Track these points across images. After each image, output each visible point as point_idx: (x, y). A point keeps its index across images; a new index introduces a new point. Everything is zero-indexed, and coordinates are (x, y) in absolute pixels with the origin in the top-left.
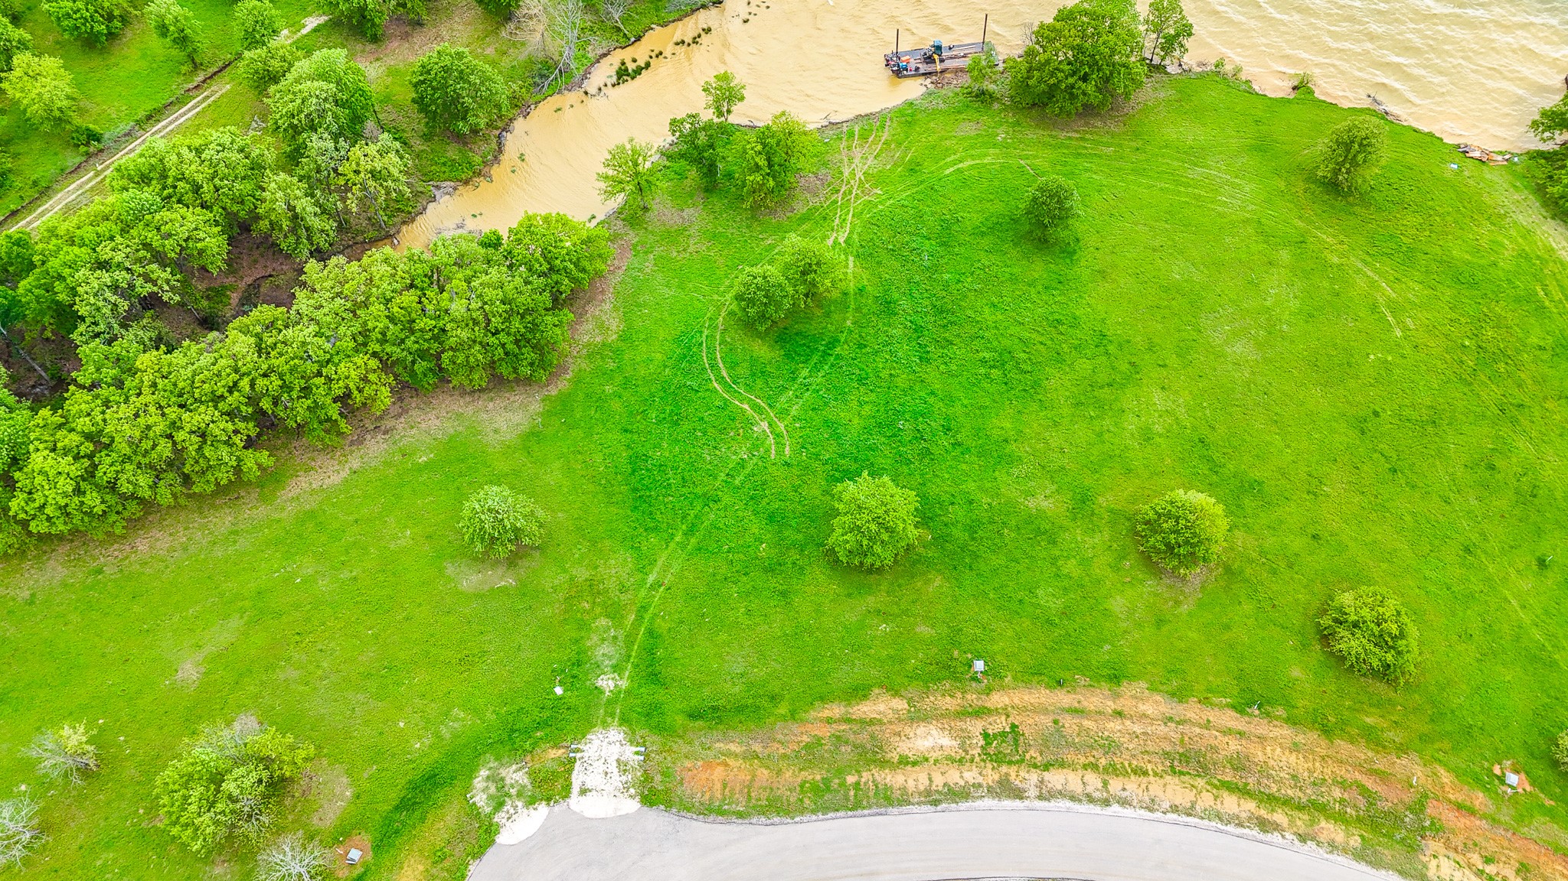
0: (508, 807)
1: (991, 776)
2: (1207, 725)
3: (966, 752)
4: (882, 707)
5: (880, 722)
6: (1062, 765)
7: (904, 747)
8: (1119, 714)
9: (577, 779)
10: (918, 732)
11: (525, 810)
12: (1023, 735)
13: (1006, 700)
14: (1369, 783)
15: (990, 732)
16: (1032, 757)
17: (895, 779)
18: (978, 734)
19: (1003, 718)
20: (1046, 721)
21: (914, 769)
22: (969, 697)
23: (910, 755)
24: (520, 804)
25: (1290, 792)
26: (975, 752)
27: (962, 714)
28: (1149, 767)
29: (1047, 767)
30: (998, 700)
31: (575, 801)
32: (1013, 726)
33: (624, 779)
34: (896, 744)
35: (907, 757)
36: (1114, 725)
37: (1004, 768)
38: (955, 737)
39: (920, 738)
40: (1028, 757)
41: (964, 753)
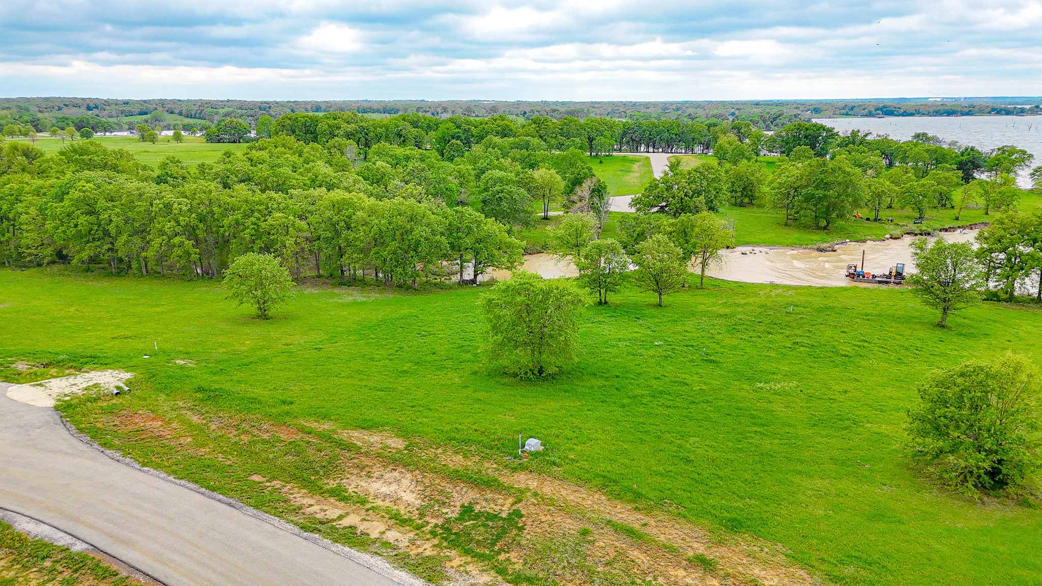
1: (427, 549)
3: (422, 515)
4: (374, 440)
5: (356, 450)
7: (354, 484)
8: (704, 564)
10: (387, 476)
12: (521, 529)
13: (533, 484)
15: (477, 508)
16: (508, 559)
17: (300, 497)
18: (458, 504)
19: (511, 500)
20: (571, 526)
21: (337, 503)
22: (487, 465)
23: (350, 491)
26: (434, 521)
27: (456, 477)
30: (522, 480)
32: (516, 514)
34: (349, 476)
35: (345, 491)
37: (453, 552)
38: (426, 497)
39: (383, 481)
40: (502, 557)
41: (417, 516)
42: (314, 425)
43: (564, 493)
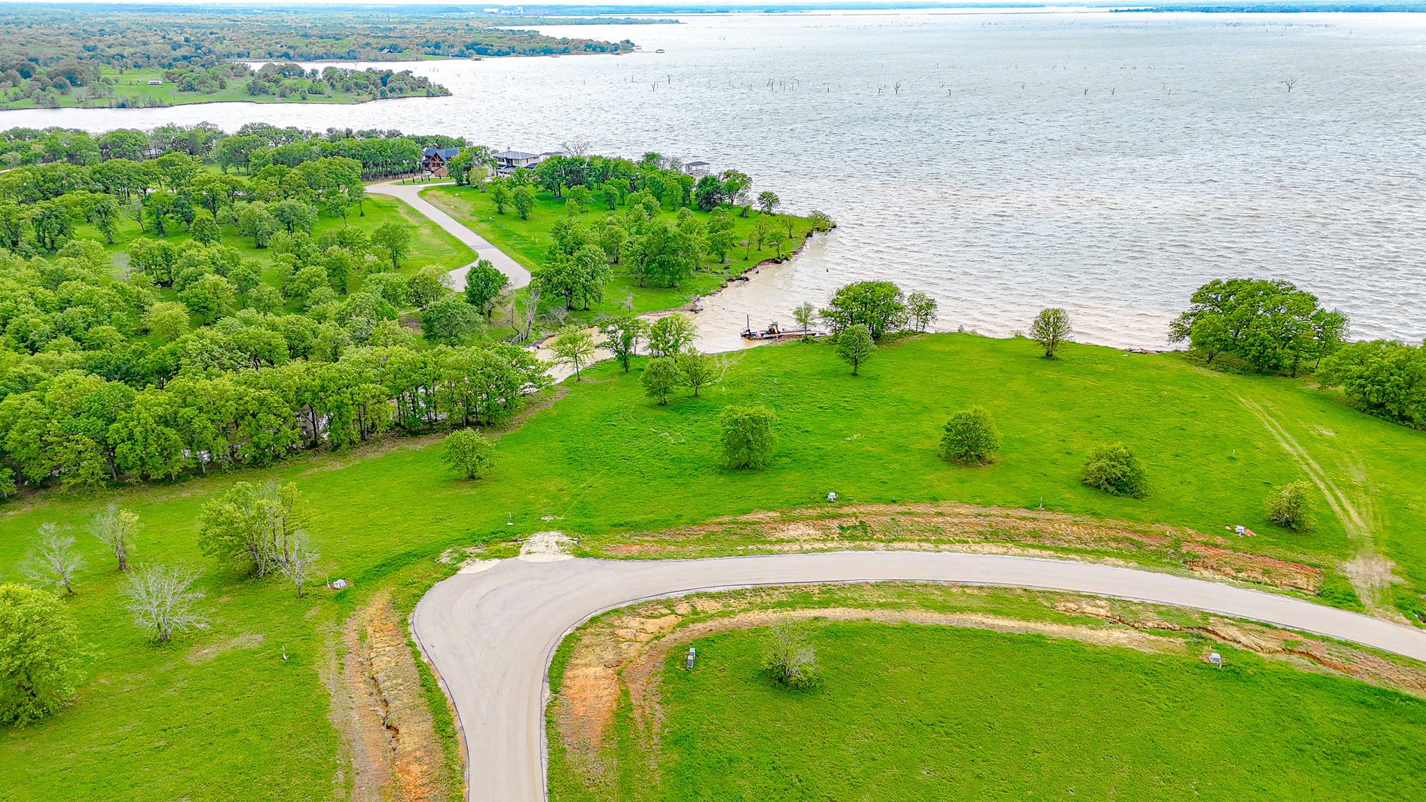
0: (469, 560)
1: (848, 544)
2: (1008, 516)
3: (828, 536)
4: (761, 516)
5: (759, 523)
6: (902, 540)
7: (781, 535)
8: (940, 514)
9: (523, 550)
10: (790, 527)
11: (482, 561)
12: (870, 526)
13: (855, 510)
14: (1135, 538)
15: (845, 525)
18: (835, 527)
19: (854, 519)
20: (886, 519)
21: (788, 543)
22: (826, 510)
23: (785, 538)
24: (477, 560)
25: (1078, 546)
26: (835, 536)
27: (820, 518)
28: (969, 540)
29: (890, 541)
30: (846, 510)
31: (521, 557)
32: (861, 522)
33: (562, 548)
34: (774, 533)
35: (783, 539)
36: (940, 519)
37: (858, 542)
38: (818, 529)
39: (791, 530)
40: (876, 537)
41: (825, 537)
42: (718, 520)
43: (869, 509)
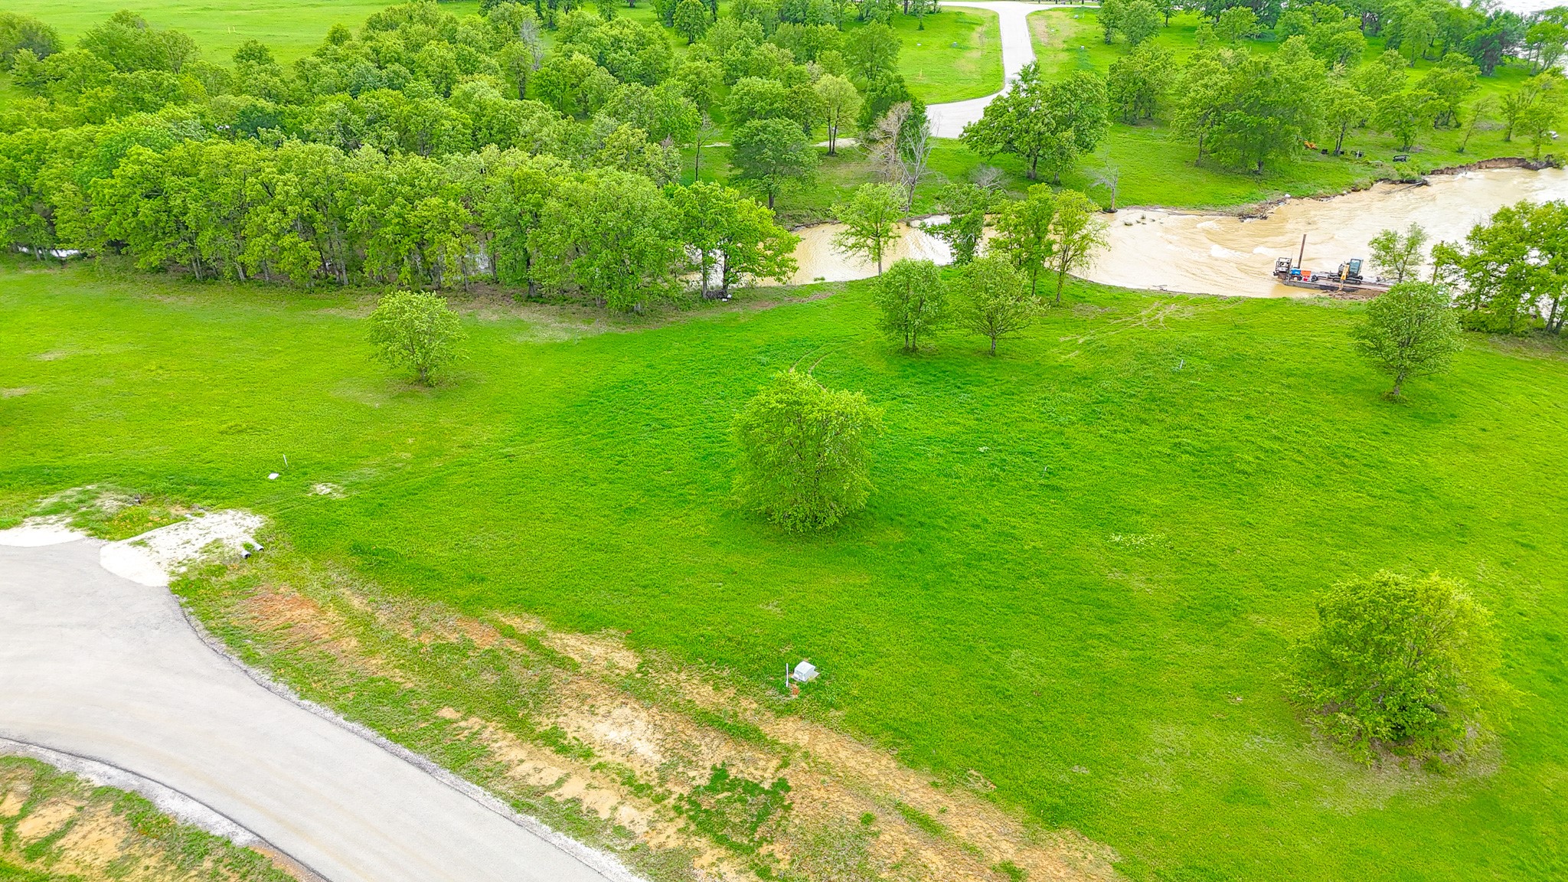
1: (670, 836)
3: (663, 780)
4: (597, 652)
5: (573, 668)
7: (575, 724)
9: (153, 533)
10: (616, 713)
11: (62, 527)
12: (788, 808)
13: (804, 739)
15: (733, 772)
16: (771, 855)
17: (508, 749)
18: (708, 765)
19: (775, 763)
20: (850, 808)
21: (554, 756)
22: (744, 703)
23: (570, 736)
26: (678, 790)
27: (707, 720)
30: (792, 732)
31: (116, 546)
33: (195, 556)
34: (567, 711)
35: (564, 736)
37: (704, 840)
38: (667, 750)
39: (610, 721)
40: (764, 850)
41: (657, 781)
42: (515, 622)
43: (843, 754)
